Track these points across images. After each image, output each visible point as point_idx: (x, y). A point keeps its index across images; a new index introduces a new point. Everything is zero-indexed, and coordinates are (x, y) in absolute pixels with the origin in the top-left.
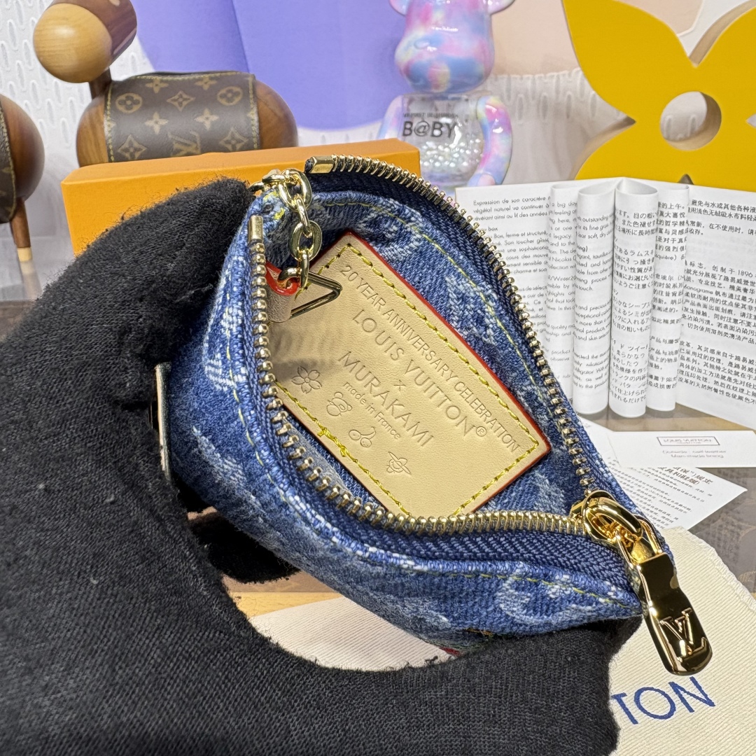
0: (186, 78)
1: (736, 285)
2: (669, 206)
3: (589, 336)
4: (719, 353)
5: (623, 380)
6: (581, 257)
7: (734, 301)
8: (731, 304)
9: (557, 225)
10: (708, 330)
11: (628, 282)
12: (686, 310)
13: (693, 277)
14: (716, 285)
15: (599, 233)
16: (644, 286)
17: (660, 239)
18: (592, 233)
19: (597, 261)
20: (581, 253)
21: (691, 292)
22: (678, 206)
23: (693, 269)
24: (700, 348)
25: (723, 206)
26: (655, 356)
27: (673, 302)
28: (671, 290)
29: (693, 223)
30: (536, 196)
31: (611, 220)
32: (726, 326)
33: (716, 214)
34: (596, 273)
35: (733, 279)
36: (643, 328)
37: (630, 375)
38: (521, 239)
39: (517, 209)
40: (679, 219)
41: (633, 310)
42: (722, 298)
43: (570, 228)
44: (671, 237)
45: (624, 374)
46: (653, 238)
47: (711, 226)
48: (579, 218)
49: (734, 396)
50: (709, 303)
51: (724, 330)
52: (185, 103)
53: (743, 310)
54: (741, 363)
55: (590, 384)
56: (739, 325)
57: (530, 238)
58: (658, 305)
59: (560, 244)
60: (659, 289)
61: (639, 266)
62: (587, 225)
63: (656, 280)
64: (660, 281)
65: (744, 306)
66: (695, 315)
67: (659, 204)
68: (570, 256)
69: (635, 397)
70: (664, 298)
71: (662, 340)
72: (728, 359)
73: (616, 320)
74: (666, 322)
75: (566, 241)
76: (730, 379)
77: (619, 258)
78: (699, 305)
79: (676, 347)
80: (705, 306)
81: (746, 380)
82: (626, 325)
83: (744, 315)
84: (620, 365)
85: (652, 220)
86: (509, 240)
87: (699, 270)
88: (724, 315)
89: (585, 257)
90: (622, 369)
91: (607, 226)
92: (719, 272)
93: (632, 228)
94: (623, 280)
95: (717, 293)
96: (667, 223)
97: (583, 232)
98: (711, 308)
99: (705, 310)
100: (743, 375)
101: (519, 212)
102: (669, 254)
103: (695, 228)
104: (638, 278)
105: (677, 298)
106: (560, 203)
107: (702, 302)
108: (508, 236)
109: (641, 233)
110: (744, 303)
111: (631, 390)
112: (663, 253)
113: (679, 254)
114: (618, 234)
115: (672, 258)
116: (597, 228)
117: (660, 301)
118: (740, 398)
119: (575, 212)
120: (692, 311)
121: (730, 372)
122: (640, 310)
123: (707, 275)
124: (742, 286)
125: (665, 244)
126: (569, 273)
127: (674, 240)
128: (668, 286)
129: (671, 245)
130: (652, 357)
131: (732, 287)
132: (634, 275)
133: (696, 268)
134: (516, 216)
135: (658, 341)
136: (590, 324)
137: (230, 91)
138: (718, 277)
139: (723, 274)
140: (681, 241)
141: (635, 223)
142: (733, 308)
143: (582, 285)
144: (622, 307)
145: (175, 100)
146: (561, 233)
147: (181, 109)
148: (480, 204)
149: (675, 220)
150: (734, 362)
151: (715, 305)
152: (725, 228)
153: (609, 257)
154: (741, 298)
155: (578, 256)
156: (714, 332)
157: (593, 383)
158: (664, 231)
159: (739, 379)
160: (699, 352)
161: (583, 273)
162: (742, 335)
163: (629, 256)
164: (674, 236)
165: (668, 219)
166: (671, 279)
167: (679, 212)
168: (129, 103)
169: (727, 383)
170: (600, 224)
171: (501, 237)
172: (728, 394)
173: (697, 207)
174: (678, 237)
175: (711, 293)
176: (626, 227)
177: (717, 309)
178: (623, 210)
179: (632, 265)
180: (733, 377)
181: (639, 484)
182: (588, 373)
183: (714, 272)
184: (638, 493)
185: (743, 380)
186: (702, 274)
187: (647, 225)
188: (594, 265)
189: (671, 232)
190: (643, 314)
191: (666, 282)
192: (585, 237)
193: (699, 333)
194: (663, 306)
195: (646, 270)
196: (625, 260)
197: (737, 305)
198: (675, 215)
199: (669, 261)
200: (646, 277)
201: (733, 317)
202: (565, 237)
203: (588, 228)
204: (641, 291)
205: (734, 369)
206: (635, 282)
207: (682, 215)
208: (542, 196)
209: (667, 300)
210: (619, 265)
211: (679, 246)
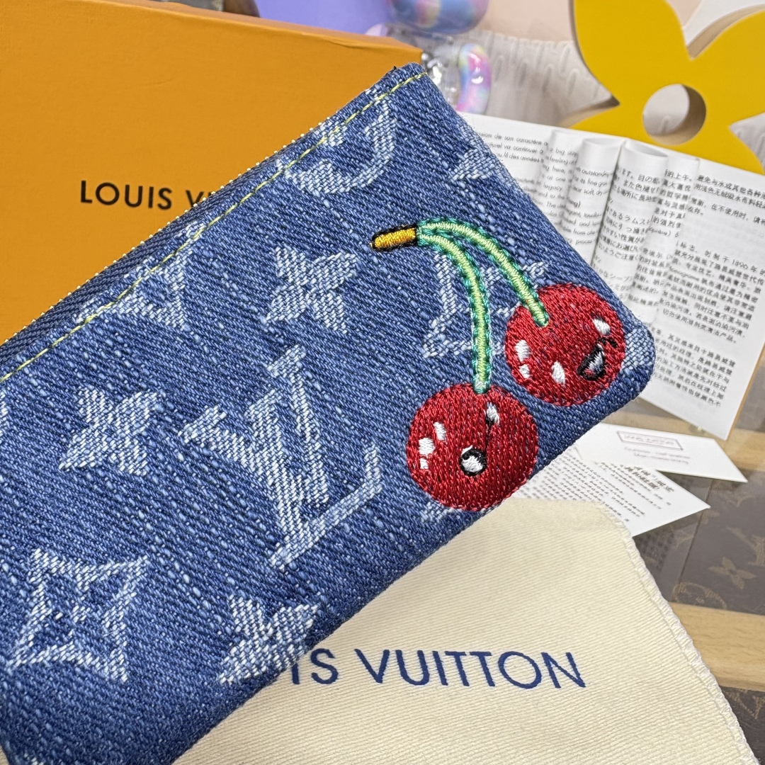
1: (727, 275)
2: (675, 176)
4: (691, 346)
6: (570, 213)
7: (721, 292)
8: (717, 295)
9: (551, 173)
10: (684, 319)
11: (616, 250)
12: (665, 294)
13: (681, 260)
14: (705, 272)
15: (596, 189)
16: (632, 258)
17: (658, 211)
18: (589, 188)
19: (586, 221)
20: (572, 208)
21: (675, 275)
22: (686, 178)
23: (682, 250)
24: (671, 337)
25: (732, 187)
27: (656, 282)
28: (657, 269)
29: (694, 201)
30: (531, 138)
31: (610, 178)
32: (705, 318)
33: (724, 195)
34: (583, 233)
35: (725, 269)
39: (509, 148)
40: (683, 192)
41: (614, 282)
42: (708, 287)
43: (564, 180)
44: (670, 210)
46: (654, 205)
47: (714, 208)
48: (579, 169)
49: (698, 395)
50: (692, 290)
51: (701, 322)
53: (729, 304)
54: (713, 361)
56: (720, 320)
58: (638, 282)
59: (549, 195)
60: (644, 265)
61: (632, 235)
62: (586, 178)
63: (644, 255)
64: (648, 256)
65: (730, 300)
66: (674, 301)
67: (666, 172)
68: (558, 210)
70: (648, 276)
72: (700, 354)
74: (643, 302)
75: (555, 193)
76: (697, 376)
77: (611, 222)
78: (681, 290)
80: (687, 293)
81: (715, 380)
83: (728, 309)
85: (656, 186)
87: (689, 253)
88: (706, 305)
89: (575, 214)
91: (606, 184)
92: (711, 259)
93: (633, 191)
94: (610, 247)
95: (704, 281)
96: (670, 194)
97: (579, 185)
98: (694, 296)
99: (686, 297)
100: (712, 374)
101: (510, 152)
102: (664, 229)
103: (695, 206)
104: (627, 248)
105: (661, 278)
106: (560, 149)
107: (685, 288)
109: (642, 198)
110: (731, 296)
112: (658, 227)
113: (674, 230)
114: (615, 196)
115: (666, 234)
116: (595, 184)
117: (642, 279)
118: (704, 398)
119: (574, 163)
120: (672, 296)
121: (699, 368)
122: (622, 284)
123: (698, 260)
124: (734, 278)
125: (661, 217)
127: (672, 214)
128: (654, 264)
129: (668, 219)
131: (722, 277)
132: (624, 243)
133: (686, 250)
134: (506, 155)
138: (709, 264)
139: (716, 262)
140: (679, 216)
141: (639, 186)
142: (718, 300)
146: (553, 183)
149: (679, 192)
150: (706, 358)
151: (698, 293)
152: (728, 211)
153: (599, 220)
154: (729, 290)
155: (568, 211)
156: (691, 322)
158: (664, 202)
159: (708, 377)
160: (669, 341)
161: (569, 231)
162: (722, 331)
163: (622, 222)
164: (673, 210)
165: (671, 190)
166: (659, 256)
167: (685, 183)
169: (692, 379)
170: (599, 180)
172: (691, 392)
173: (703, 184)
175: (698, 280)
176: (627, 189)
177: (700, 298)
178: (627, 170)
179: (624, 232)
180: (701, 374)
183: (706, 258)
185: (711, 378)
186: (691, 257)
187: (650, 190)
188: (583, 225)
189: (671, 205)
190: (623, 288)
191: (653, 259)
192: (580, 191)
193: (674, 321)
194: (644, 284)
195: (638, 239)
196: (618, 225)
197: (723, 297)
198: (680, 187)
199: (662, 235)
200: (635, 248)
201: (715, 309)
202: (556, 188)
203: (586, 181)
204: (628, 262)
205: (704, 366)
206: (623, 252)
207: (688, 188)
208: (538, 140)
209: (650, 278)
210: (608, 230)
211: (676, 221)
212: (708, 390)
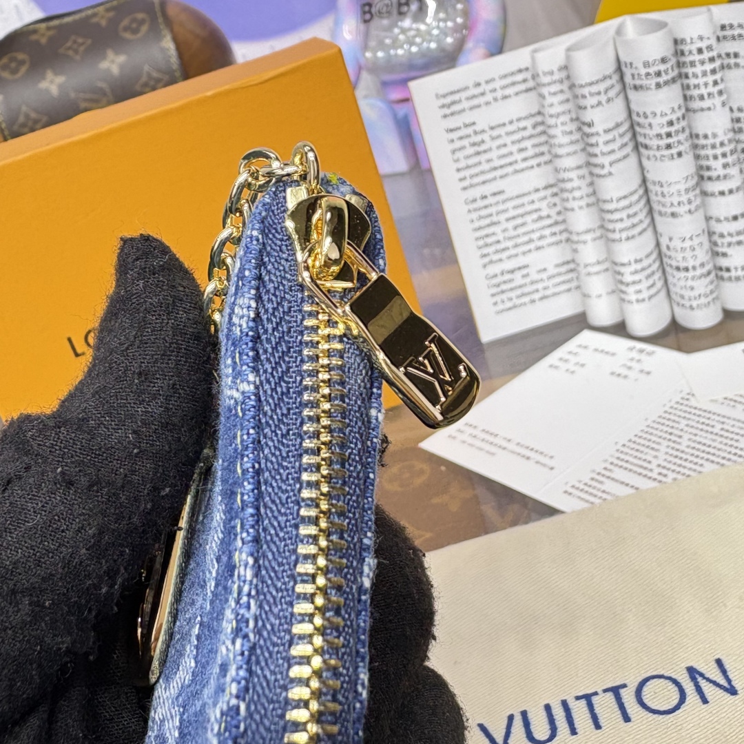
0: (77, 17)
2: (689, 41)
3: (624, 235)
5: (682, 283)
6: (588, 135)
9: (549, 100)
11: (658, 154)
15: (603, 98)
16: (680, 154)
17: (688, 87)
18: (594, 101)
19: (610, 136)
20: (586, 129)
22: (701, 38)
23: (741, 115)
26: (719, 241)
27: (725, 166)
28: (719, 151)
29: (728, 55)
30: (515, 68)
31: (616, 77)
34: (613, 151)
36: (693, 209)
37: (691, 274)
38: (510, 128)
39: (494, 90)
40: (706, 55)
41: (673, 189)
43: (568, 100)
44: (701, 81)
45: (682, 274)
46: (676, 88)
48: (574, 85)
52: (82, 49)
55: (640, 296)
57: (522, 124)
58: (706, 174)
59: (559, 124)
60: (703, 153)
61: (667, 129)
62: (586, 91)
63: (696, 141)
64: (702, 142)
67: (676, 42)
68: (576, 136)
69: (703, 300)
70: (712, 163)
71: (722, 218)
73: (656, 207)
74: (722, 193)
75: (565, 118)
77: (639, 124)
82: (669, 210)
84: (674, 264)
85: (669, 65)
86: (495, 133)
89: (592, 135)
90: (678, 269)
91: (613, 86)
93: (644, 82)
94: (651, 153)
96: (692, 64)
97: (582, 102)
101: (499, 94)
102: (705, 104)
103: (732, 61)
104: (669, 146)
105: (730, 159)
106: (546, 70)
108: (492, 128)
109: (658, 86)
111: (696, 293)
112: (696, 104)
113: (718, 101)
114: (632, 95)
115: (709, 109)
116: (599, 93)
117: (708, 168)
119: (568, 77)
122: (682, 187)
125: (695, 93)
126: (580, 159)
127: (706, 85)
128: (714, 147)
129: (703, 91)
130: (715, 244)
132: (663, 143)
134: (496, 99)
135: (718, 221)
136: (622, 220)
137: (134, 20)
140: (715, 83)
141: (648, 74)
143: (597, 171)
144: (659, 189)
145: (69, 48)
146: (558, 109)
147: (78, 58)
148: (444, 96)
149: (701, 57)
153: (626, 126)
155: (585, 134)
157: (645, 295)
158: (690, 75)
161: (597, 155)
163: (650, 120)
164: (705, 79)
165: (691, 58)
166: (715, 136)
167: (703, 45)
168: (13, 65)
170: (602, 87)
171: (483, 131)
173: (728, 33)
174: (710, 79)
176: (638, 82)
178: (628, 61)
179: (656, 130)
181: (722, 420)
182: (634, 283)
184: (722, 433)
187: (663, 74)
188: (607, 143)
189: (700, 75)
190: (687, 191)
191: (710, 141)
192: (585, 108)
194: (714, 174)
195: (677, 132)
196: (647, 125)
198: (700, 51)
199: (706, 113)
200: (679, 142)
202: (564, 113)
203: (588, 95)
204: (678, 161)
206: (667, 152)
207: (710, 48)
208: (523, 67)
209: (717, 165)
210: (642, 135)
211: (715, 90)
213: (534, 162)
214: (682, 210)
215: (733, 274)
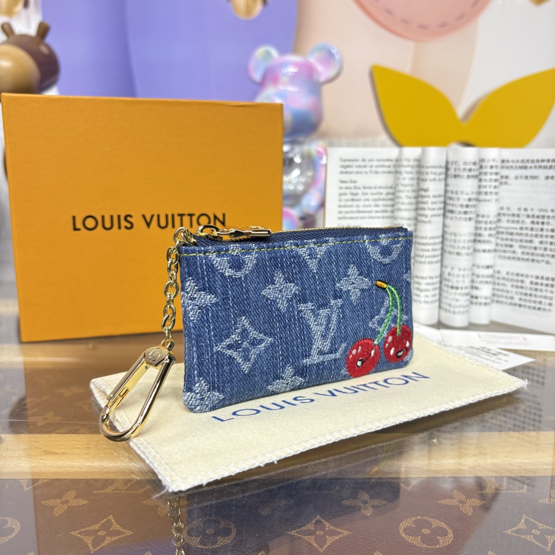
1: (536, 220)
2: (486, 160)
3: (428, 260)
4: (522, 275)
5: (453, 296)
6: (423, 197)
7: (534, 233)
9: (404, 175)
10: (514, 258)
11: (458, 216)
12: (497, 244)
13: (503, 218)
14: (520, 222)
17: (480, 186)
18: (432, 177)
19: (435, 200)
20: (423, 193)
21: (501, 230)
22: (493, 161)
23: (502, 212)
24: (508, 273)
25: (525, 161)
26: (475, 279)
27: (490, 235)
28: (488, 226)
30: (386, 158)
31: (444, 169)
32: (528, 254)
33: (521, 168)
34: (434, 209)
35: (533, 216)
36: (468, 254)
37: (459, 291)
38: (374, 191)
39: (371, 166)
40: (494, 170)
42: (524, 232)
43: (413, 179)
44: (488, 184)
45: (454, 291)
47: (516, 178)
48: (423, 167)
49: (534, 308)
50: (514, 237)
51: (526, 257)
53: (541, 239)
54: (539, 281)
55: (427, 299)
56: (539, 252)
57: (381, 191)
58: (478, 238)
59: (405, 191)
60: (479, 225)
61: (467, 203)
62: (429, 170)
64: (480, 219)
65: (542, 236)
66: (504, 248)
67: (480, 160)
68: (413, 201)
69: (461, 309)
70: (483, 232)
71: (481, 266)
72: (530, 279)
73: (447, 249)
74: (484, 251)
75: (409, 188)
76: (531, 295)
77: (451, 198)
78: (507, 239)
79: (490, 272)
80: (512, 240)
81: (544, 294)
82: (456, 251)
83: (541, 242)
84: (450, 284)
85: (476, 167)
86: (366, 191)
87: (507, 212)
88: (526, 244)
89: (426, 197)
90: (452, 287)
91: (442, 173)
92: (522, 212)
93: (462, 173)
94: (454, 215)
96: (486, 174)
97: (425, 176)
98: (517, 241)
99: (511, 243)
100: (541, 290)
101: (374, 169)
102: (487, 198)
103: (504, 180)
104: (466, 213)
105: (492, 232)
106: (407, 158)
107: (509, 237)
108: (365, 188)
109: (469, 177)
110: (542, 233)
111: (459, 304)
112: (483, 197)
113: (494, 197)
114: (451, 181)
115: (488, 201)
117: (480, 235)
118: (539, 309)
119: (419, 165)
120: (502, 245)
121: (531, 289)
122: (467, 238)
123: (513, 215)
124: (540, 220)
125: (483, 190)
126: (412, 214)
127: (490, 187)
128: (486, 223)
129: (488, 190)
130: (473, 280)
131: (533, 222)
132: (463, 210)
133: (505, 211)
134: (371, 172)
135: (478, 267)
136: (428, 250)
138: (521, 216)
139: (526, 213)
140: (495, 187)
141: (464, 169)
142: (534, 239)
143: (424, 219)
144: (453, 237)
146: (407, 182)
148: (345, 161)
149: (491, 171)
150: (535, 280)
151: (519, 238)
152: (526, 177)
153: (442, 199)
154: (539, 230)
155: (421, 196)
157: (429, 299)
158: (483, 180)
159: (538, 293)
160: (507, 277)
161: (425, 209)
162: (540, 258)
164: (490, 184)
165: (486, 170)
166: (488, 217)
167: (494, 164)
169: (528, 298)
170: (438, 171)
171: (359, 188)
172: (529, 307)
174: (493, 184)
175: (516, 229)
176: (457, 173)
177: (521, 241)
178: (454, 161)
179: (461, 202)
182: (426, 290)
183: (518, 212)
185: (541, 294)
186: (509, 215)
187: (472, 171)
188: (433, 203)
189: (488, 181)
190: (468, 242)
191: (484, 220)
192: (426, 180)
193: (507, 262)
194: (482, 239)
195: (471, 206)
196: (456, 199)
197: (536, 236)
198: (492, 167)
199: (487, 203)
200: (471, 212)
201: (533, 245)
202: (409, 185)
203: (429, 172)
204: (468, 223)
205: (534, 287)
206: (463, 216)
207: (496, 167)
208: (391, 158)
209: (485, 233)
210: (450, 205)
211: (494, 191)
212: (540, 303)
213: (380, 215)
214: (464, 251)
215: (479, 300)
